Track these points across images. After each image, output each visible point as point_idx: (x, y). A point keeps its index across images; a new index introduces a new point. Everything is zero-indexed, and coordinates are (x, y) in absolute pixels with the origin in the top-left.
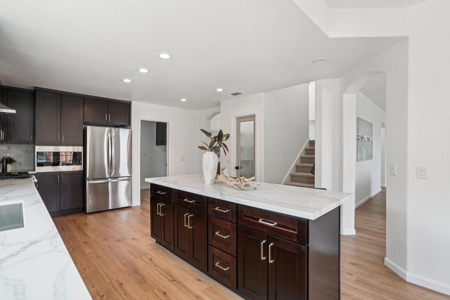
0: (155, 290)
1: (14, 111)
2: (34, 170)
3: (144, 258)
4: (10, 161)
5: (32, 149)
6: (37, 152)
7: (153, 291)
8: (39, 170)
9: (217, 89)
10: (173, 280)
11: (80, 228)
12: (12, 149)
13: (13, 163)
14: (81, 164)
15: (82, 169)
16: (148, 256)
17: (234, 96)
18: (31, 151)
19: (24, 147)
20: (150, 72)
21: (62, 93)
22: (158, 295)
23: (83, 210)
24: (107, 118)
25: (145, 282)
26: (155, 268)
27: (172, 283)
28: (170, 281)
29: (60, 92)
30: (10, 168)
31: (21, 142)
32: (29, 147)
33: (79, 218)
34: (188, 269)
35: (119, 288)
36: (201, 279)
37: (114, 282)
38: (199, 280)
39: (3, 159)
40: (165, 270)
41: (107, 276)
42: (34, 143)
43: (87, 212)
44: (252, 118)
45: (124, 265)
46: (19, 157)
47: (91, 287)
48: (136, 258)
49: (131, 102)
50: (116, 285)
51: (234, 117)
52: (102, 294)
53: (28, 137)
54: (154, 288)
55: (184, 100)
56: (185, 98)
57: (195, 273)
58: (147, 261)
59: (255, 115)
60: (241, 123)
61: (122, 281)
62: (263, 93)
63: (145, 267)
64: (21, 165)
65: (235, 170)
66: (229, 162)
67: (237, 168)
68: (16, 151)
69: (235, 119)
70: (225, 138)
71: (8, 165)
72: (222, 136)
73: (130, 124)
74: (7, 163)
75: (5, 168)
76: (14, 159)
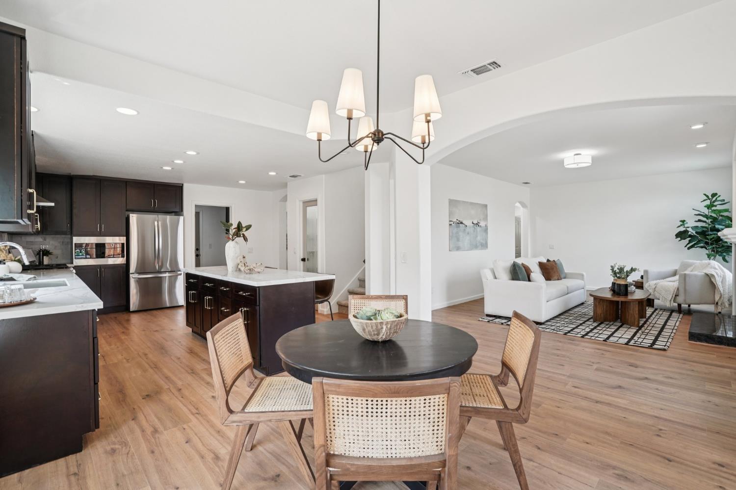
1: (53, 204)
2: (72, 263)
4: (46, 253)
5: (69, 241)
6: (75, 244)
8: (78, 262)
9: (269, 173)
12: (47, 240)
13: (49, 255)
14: (124, 257)
15: (125, 263)
17: (293, 178)
18: (68, 242)
19: (61, 238)
21: (101, 178)
23: (126, 308)
24: (154, 203)
29: (99, 178)
30: (46, 260)
31: (57, 233)
32: (66, 238)
33: (122, 316)
39: (40, 251)
42: (72, 234)
43: (131, 310)
44: (314, 202)
46: (55, 248)
49: (183, 184)
51: (300, 201)
53: (65, 226)
55: (242, 182)
56: (244, 180)
59: (316, 200)
64: (57, 258)
65: (302, 262)
66: (295, 253)
67: (303, 260)
68: (51, 242)
69: (301, 204)
70: (245, 229)
71: (45, 257)
72: (242, 227)
73: (182, 211)
74: (44, 255)
75: (41, 261)
76: (50, 251)
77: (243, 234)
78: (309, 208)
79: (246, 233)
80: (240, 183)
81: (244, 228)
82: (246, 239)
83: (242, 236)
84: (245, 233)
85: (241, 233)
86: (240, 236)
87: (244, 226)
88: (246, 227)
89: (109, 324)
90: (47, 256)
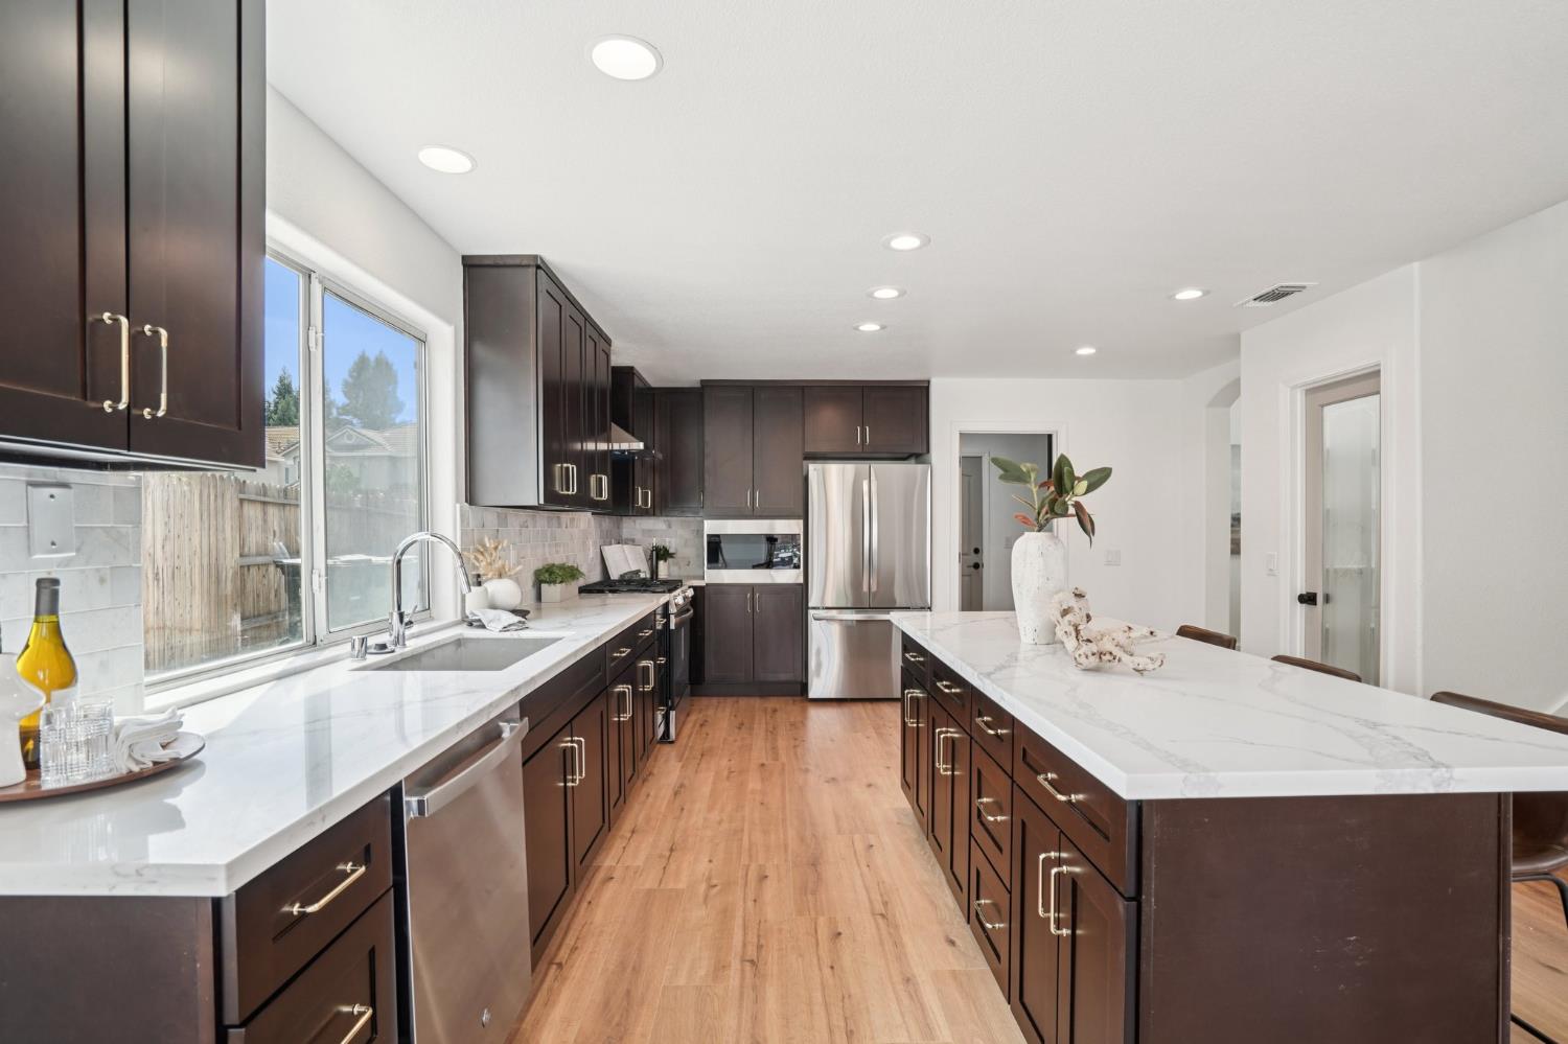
0: (822, 920)
1: (641, 446)
3: (857, 837)
4: (664, 554)
6: (708, 535)
7: (816, 919)
8: (713, 575)
9: (1174, 295)
10: (882, 915)
11: (772, 732)
13: (670, 560)
14: (800, 568)
15: (801, 582)
16: (871, 836)
17: (1271, 303)
18: (695, 531)
20: (905, 292)
21: (753, 384)
22: (819, 932)
23: (800, 691)
24: (862, 436)
25: (814, 893)
26: (865, 869)
27: (875, 919)
28: (873, 914)
29: (750, 384)
32: (690, 523)
33: (786, 708)
34: (946, 905)
35: (752, 883)
36: (958, 942)
37: (753, 867)
38: (952, 943)
39: (653, 550)
40: (883, 882)
41: (750, 850)
42: (699, 514)
43: (811, 697)
44: (1367, 382)
45: (802, 839)
46: (686, 545)
47: (707, 860)
48: (839, 832)
49: (929, 382)
50: (753, 875)
51: (1294, 388)
52: (714, 882)
53: (697, 497)
54: (823, 915)
55: (1086, 351)
56: (1091, 344)
57: (955, 922)
58: (860, 846)
59: (1377, 372)
60: (1326, 409)
61: (771, 872)
62: (1416, 265)
63: (843, 859)
65: (1301, 608)
66: (1271, 573)
67: (1308, 599)
68: (680, 532)
69: (1300, 396)
70: (1084, 484)
71: (661, 563)
72: (1073, 478)
73: (928, 451)
74: (658, 559)
75: (654, 571)
76: (671, 551)
77: (1078, 506)
78: (1331, 413)
79: (1090, 502)
80: (1080, 356)
81: (1080, 480)
82: (1086, 524)
83: (1072, 510)
84: (1085, 501)
85: (1070, 500)
86: (1065, 514)
87: (1079, 473)
88: (1087, 476)
89: (751, 729)
90: (665, 561)
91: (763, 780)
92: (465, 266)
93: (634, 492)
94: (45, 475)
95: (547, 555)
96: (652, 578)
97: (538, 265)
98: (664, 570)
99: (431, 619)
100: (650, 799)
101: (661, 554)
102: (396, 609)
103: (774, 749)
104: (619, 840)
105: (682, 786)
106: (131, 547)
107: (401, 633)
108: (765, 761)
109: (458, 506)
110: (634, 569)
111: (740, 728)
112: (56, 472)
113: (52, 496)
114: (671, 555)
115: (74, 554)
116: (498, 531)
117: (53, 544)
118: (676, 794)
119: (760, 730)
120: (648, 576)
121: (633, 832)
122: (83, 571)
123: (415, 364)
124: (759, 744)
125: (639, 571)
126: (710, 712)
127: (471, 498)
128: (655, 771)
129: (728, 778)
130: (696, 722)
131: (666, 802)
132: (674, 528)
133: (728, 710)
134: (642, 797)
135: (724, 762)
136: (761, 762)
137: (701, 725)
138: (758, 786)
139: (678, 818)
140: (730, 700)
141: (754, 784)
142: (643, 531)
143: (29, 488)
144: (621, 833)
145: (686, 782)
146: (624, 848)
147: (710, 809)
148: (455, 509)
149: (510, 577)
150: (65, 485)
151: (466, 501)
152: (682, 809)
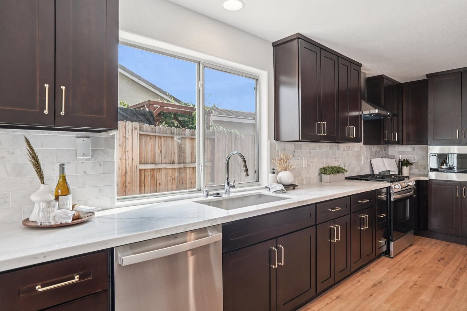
6: (430, 154)
13: (409, 166)
39: (399, 161)
71: (405, 167)
74: (402, 165)
75: (400, 171)
76: (410, 162)
89: (448, 263)
90: (407, 167)
91: (433, 296)
92: (273, 46)
93: (384, 134)
94: (82, 135)
95: (329, 162)
96: (399, 174)
97: (300, 37)
98: (406, 171)
99: (259, 185)
100: (359, 284)
101: (405, 163)
102: (227, 181)
103: (456, 280)
104: (328, 299)
105: (381, 282)
106: (111, 156)
107: (228, 189)
108: (443, 285)
109: (269, 141)
110: (388, 169)
111: (439, 261)
112: (85, 133)
113: (84, 141)
114: (411, 164)
115: (90, 157)
116: (294, 151)
117: (84, 154)
118: (374, 285)
119: (453, 266)
120: (397, 173)
121: (338, 297)
122: (94, 162)
123: (255, 88)
124: (448, 272)
125: (390, 171)
126: (426, 247)
127: (277, 137)
128: (372, 270)
129: (411, 287)
130: (414, 250)
131: (365, 288)
132: (416, 150)
133: (439, 248)
134: (355, 282)
135: (415, 278)
136: (440, 285)
137: (416, 253)
138: (428, 300)
139: (365, 299)
140: (444, 243)
141: (425, 297)
142: (399, 152)
143: (77, 138)
144: (332, 296)
145: (384, 282)
146: (327, 304)
147: (387, 301)
148: (268, 143)
149: (290, 171)
150: (88, 137)
151: (275, 140)
152: (371, 295)
